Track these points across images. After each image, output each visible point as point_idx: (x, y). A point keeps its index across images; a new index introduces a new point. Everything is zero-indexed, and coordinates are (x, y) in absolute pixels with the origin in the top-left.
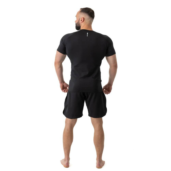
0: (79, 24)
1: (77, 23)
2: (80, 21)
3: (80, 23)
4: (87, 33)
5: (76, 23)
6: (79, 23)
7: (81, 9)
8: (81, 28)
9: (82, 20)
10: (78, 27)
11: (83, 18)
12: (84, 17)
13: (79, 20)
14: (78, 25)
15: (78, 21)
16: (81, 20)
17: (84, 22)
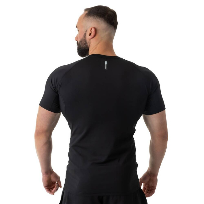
0: (86, 43)
1: (81, 41)
2: (88, 37)
3: (88, 40)
4: (106, 63)
5: (79, 41)
6: (85, 40)
7: (86, 10)
8: (91, 52)
9: (93, 34)
10: (83, 50)
11: (93, 30)
12: (95, 26)
13: (85, 34)
14: (82, 46)
15: (82, 36)
16: (90, 34)
17: (96, 37)
